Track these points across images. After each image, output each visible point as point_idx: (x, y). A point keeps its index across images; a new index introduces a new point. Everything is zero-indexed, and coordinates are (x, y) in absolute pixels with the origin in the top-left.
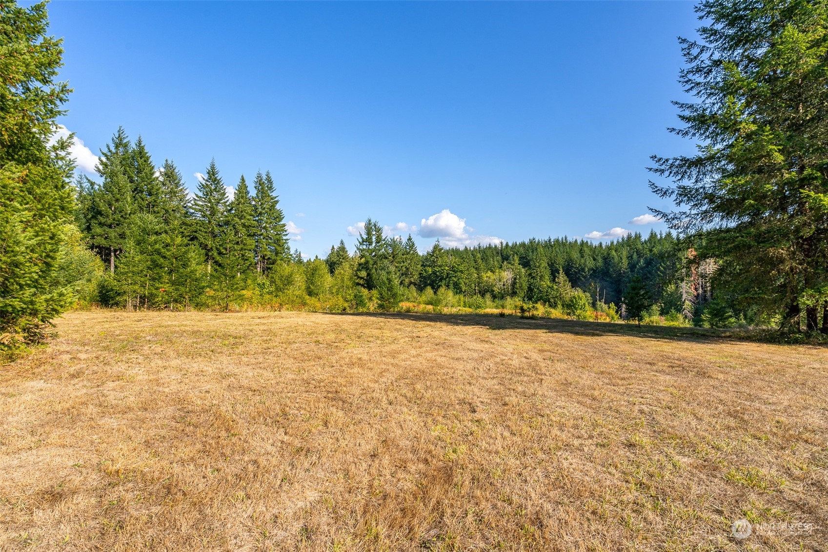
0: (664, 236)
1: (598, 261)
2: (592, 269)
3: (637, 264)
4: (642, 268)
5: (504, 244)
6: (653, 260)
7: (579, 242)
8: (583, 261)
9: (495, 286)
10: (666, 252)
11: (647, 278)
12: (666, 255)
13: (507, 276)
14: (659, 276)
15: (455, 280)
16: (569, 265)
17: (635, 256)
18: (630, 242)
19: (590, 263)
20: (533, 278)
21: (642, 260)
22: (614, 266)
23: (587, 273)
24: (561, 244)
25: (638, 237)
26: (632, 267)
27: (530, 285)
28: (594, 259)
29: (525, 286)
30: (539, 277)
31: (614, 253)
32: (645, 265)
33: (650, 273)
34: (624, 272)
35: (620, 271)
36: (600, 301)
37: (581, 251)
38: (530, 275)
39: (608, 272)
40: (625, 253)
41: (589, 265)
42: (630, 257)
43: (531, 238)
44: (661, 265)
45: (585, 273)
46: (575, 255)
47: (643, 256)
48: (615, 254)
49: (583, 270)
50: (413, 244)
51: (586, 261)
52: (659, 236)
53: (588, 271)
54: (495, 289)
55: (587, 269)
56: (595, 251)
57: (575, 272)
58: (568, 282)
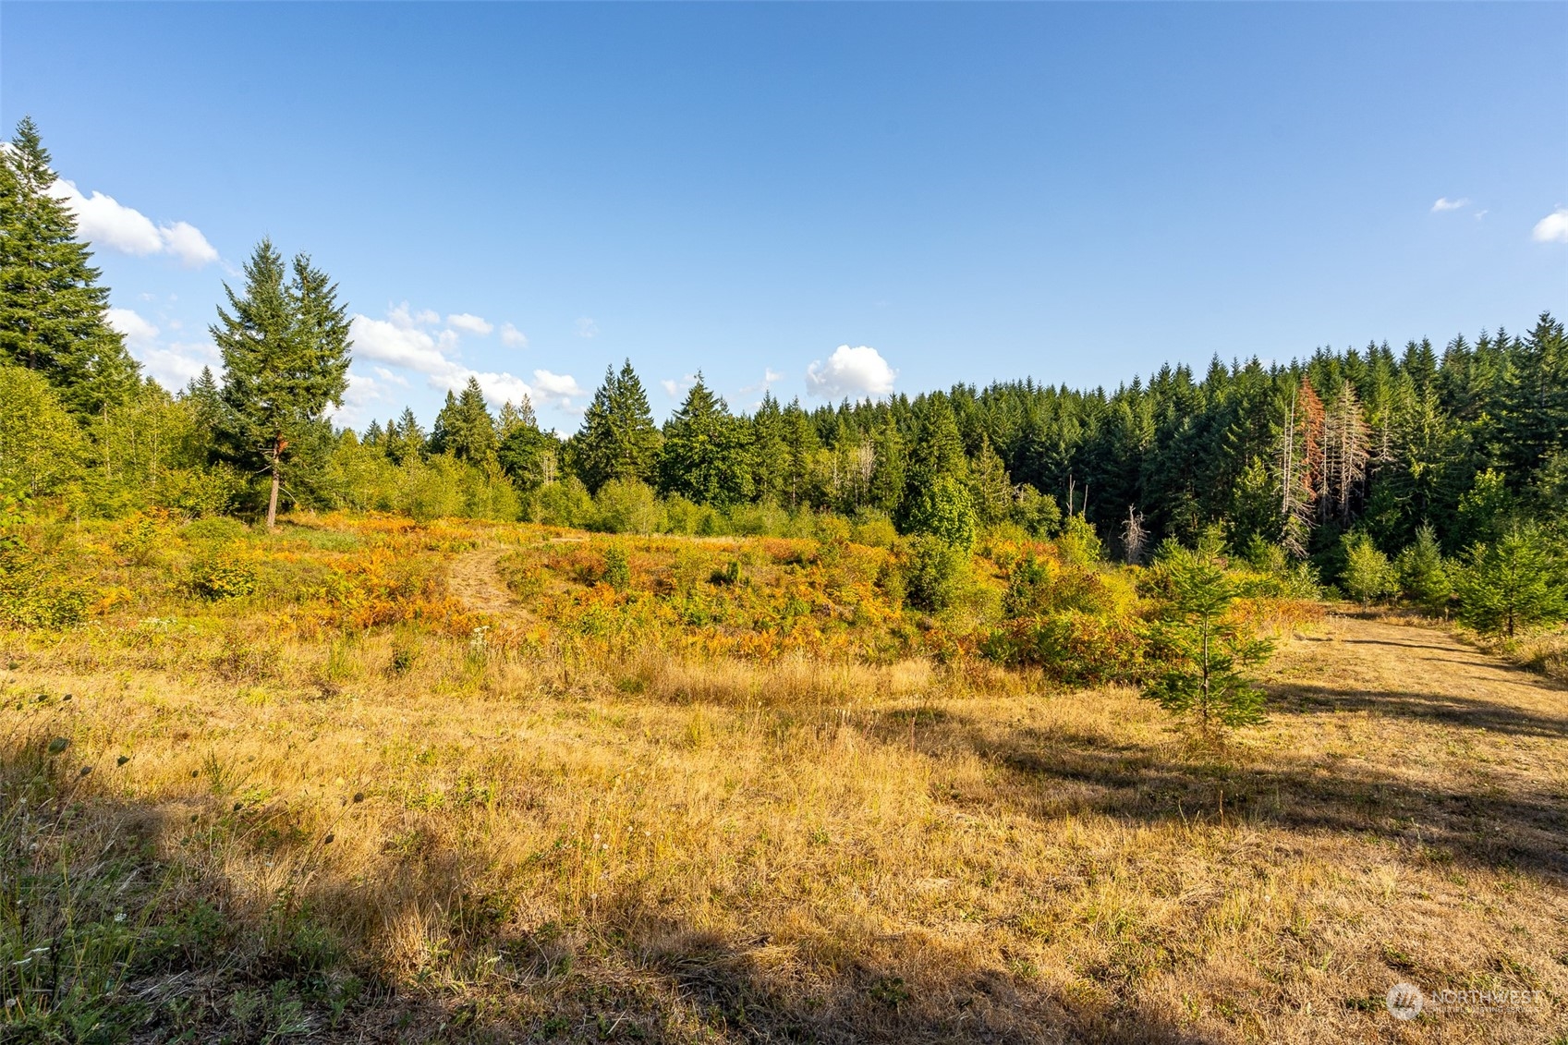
0: (1242, 368)
1: (1089, 427)
2: (1076, 445)
3: (1177, 429)
4: (1187, 439)
5: (898, 396)
6: (1214, 418)
7: (1058, 390)
8: (1055, 427)
9: (828, 482)
10: (1247, 395)
11: (1199, 462)
12: (1245, 404)
13: (863, 457)
14: (1226, 455)
15: (723, 467)
16: (1026, 437)
17: (1171, 412)
18: (1169, 386)
19: (1072, 432)
20: (921, 461)
21: (1187, 420)
22: (1125, 436)
23: (1064, 454)
24: (1020, 393)
25: (1185, 374)
26: (1164, 436)
27: (912, 478)
28: (1083, 424)
29: (899, 481)
30: (933, 460)
31: (1125, 407)
32: (1193, 431)
33: (1205, 449)
34: (1147, 451)
35: (1136, 447)
36: (1075, 513)
37: (1056, 409)
38: (914, 454)
39: (1110, 452)
40: (1148, 409)
41: (1067, 437)
42: (1159, 416)
43: (956, 384)
44: (1231, 431)
45: (1058, 453)
46: (1041, 415)
47: (1192, 411)
48: (1128, 410)
49: (1055, 447)
50: (636, 383)
51: (1061, 429)
52: (1231, 370)
53: (1066, 451)
54: (828, 489)
55: (1063, 446)
56: (1087, 406)
57: (1040, 454)
58: (1002, 471)
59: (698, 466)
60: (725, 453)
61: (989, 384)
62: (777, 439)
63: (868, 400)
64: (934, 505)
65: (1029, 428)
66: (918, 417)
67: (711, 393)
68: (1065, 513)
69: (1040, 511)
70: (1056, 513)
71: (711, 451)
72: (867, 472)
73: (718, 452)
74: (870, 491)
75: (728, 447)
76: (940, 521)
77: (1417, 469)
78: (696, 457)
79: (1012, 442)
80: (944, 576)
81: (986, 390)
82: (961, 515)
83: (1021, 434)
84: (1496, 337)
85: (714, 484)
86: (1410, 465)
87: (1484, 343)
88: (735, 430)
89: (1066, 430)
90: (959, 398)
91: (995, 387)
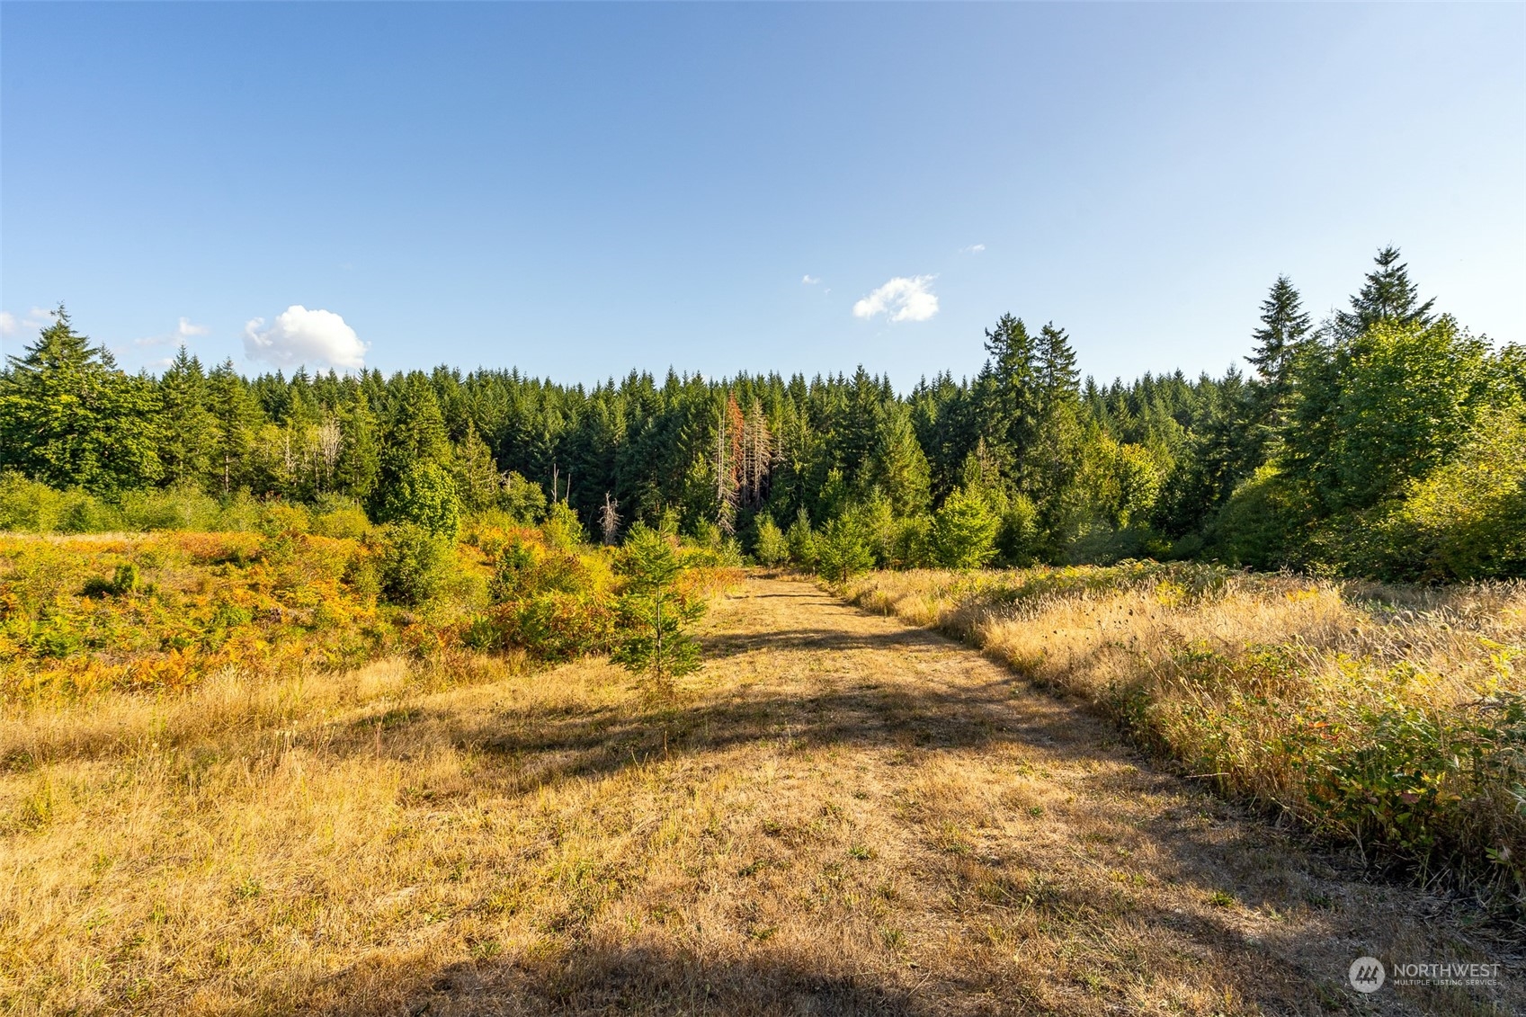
0: (690, 380)
1: (571, 420)
2: (559, 436)
3: (643, 427)
4: (651, 436)
5: (370, 373)
6: (670, 420)
7: (542, 383)
8: (540, 418)
9: (278, 463)
10: (693, 403)
11: (660, 456)
12: (693, 410)
13: (325, 436)
14: (680, 451)
15: (107, 440)
16: (513, 425)
17: (638, 412)
18: (636, 387)
19: (555, 424)
20: (400, 444)
21: (650, 420)
22: (602, 430)
23: (548, 444)
24: (506, 382)
25: (649, 380)
26: (633, 432)
27: (389, 462)
28: (566, 417)
29: (372, 464)
30: (413, 443)
31: (602, 403)
32: (655, 429)
33: (664, 444)
34: (620, 445)
35: (611, 440)
36: (559, 500)
37: (541, 400)
38: (390, 436)
39: (589, 444)
40: (620, 407)
41: (551, 428)
42: (629, 414)
43: (439, 366)
44: (683, 430)
45: (543, 443)
46: (527, 405)
47: (655, 412)
48: (604, 408)
49: (540, 436)
51: (545, 420)
52: (682, 381)
53: (551, 441)
54: (278, 472)
55: (547, 436)
56: (570, 400)
57: (526, 443)
58: (488, 458)
59: (58, 436)
60: (112, 422)
61: (475, 370)
62: (199, 408)
63: (331, 373)
64: (413, 492)
65: (515, 417)
66: (395, 397)
67: (83, 340)
68: (550, 500)
69: (527, 498)
70: (541, 500)
71: (85, 418)
72: (331, 454)
73: (97, 420)
74: (335, 475)
75: (115, 414)
76: (421, 508)
77: (798, 466)
78: (56, 424)
79: (499, 430)
80: (425, 567)
81: (471, 375)
82: (444, 502)
83: (507, 422)
84: (837, 378)
85: (90, 463)
86: (794, 464)
87: (831, 381)
88: (128, 392)
89: (550, 421)
90: (441, 382)
91: (481, 373)
